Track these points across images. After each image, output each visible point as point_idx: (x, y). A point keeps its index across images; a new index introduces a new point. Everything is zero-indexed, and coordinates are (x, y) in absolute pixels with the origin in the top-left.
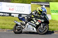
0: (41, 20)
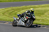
0: (28, 17)
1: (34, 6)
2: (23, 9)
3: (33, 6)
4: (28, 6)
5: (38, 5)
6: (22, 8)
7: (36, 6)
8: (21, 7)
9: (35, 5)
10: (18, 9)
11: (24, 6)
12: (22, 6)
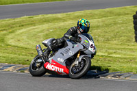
1: (54, 15)
2: (23, 26)
3: (50, 15)
4: (36, 17)
5: (64, 12)
6: (20, 22)
7: (59, 15)
8: (18, 20)
9: (56, 13)
10: (9, 25)
11: (25, 17)
12: (20, 17)
